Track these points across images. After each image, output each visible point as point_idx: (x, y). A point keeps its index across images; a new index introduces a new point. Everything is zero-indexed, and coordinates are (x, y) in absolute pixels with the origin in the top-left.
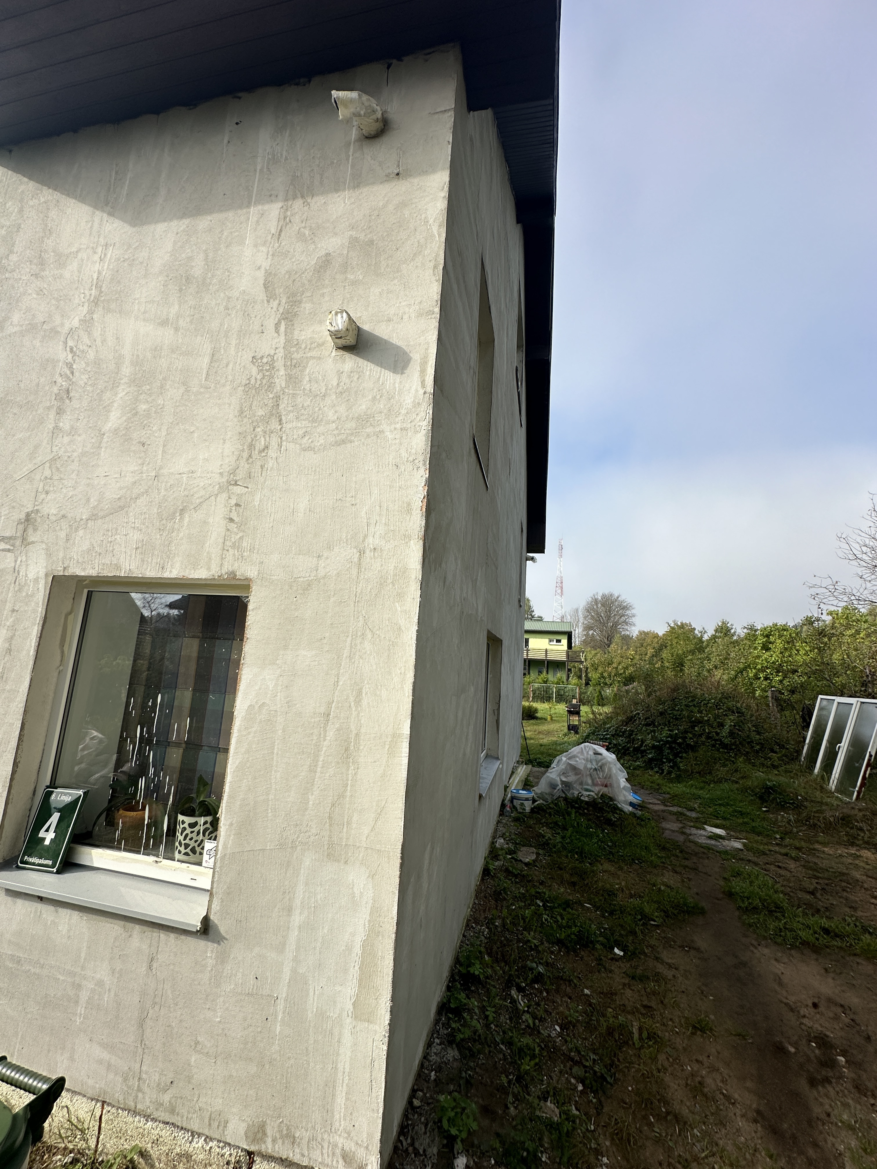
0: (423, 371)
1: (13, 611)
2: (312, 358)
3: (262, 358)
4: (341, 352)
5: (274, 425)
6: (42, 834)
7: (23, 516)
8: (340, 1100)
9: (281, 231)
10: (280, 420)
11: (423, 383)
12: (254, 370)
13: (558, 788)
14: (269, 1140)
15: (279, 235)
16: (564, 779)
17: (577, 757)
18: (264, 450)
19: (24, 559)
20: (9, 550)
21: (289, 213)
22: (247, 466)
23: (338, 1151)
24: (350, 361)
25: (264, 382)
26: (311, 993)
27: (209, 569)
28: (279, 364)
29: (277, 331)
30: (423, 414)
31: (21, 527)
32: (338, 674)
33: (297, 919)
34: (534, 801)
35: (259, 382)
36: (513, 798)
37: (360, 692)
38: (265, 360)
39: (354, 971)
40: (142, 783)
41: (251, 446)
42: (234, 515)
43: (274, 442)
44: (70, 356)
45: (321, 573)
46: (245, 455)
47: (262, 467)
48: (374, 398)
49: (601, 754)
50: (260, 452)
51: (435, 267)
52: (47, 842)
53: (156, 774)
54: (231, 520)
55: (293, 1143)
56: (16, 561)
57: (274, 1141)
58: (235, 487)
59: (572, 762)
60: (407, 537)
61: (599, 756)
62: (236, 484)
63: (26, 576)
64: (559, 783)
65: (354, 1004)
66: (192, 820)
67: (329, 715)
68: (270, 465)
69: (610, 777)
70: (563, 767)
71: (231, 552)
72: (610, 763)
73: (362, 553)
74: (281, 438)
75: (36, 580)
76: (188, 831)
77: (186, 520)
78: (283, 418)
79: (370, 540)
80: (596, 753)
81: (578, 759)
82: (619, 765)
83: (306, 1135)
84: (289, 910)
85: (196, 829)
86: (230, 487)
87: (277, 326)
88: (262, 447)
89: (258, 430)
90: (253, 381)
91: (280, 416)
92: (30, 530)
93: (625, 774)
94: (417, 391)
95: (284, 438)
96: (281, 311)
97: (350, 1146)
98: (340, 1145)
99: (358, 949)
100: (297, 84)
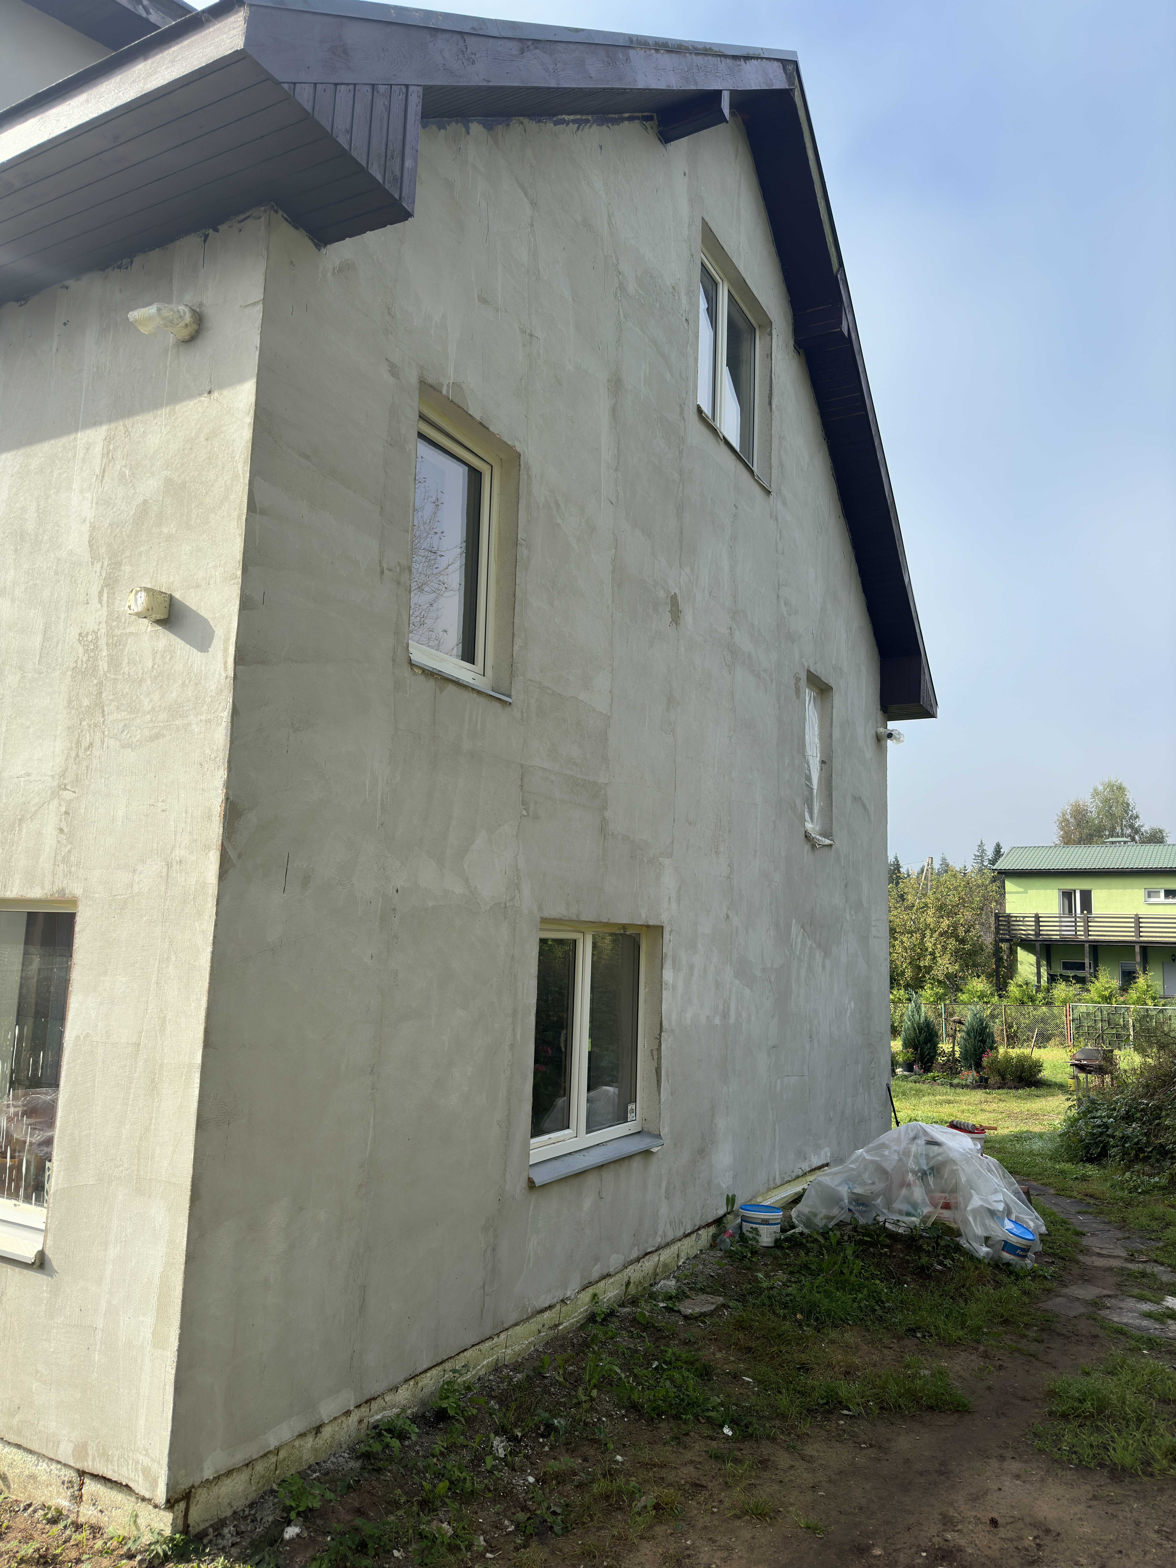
0: (225, 652)
2: (131, 634)
3: (87, 635)
4: (156, 627)
5: (98, 717)
8: (142, 1422)
9: (104, 471)
10: (103, 711)
11: (226, 663)
12: (81, 650)
13: (841, 1206)
14: (90, 1458)
15: (103, 476)
18: (89, 747)
21: (111, 448)
22: (75, 767)
23: (141, 1466)
24: (164, 638)
25: (89, 664)
26: (122, 1323)
27: (43, 888)
28: (102, 642)
29: (100, 602)
30: (224, 704)
32: (147, 1002)
33: (112, 1253)
34: (784, 1231)
35: (85, 665)
37: (164, 1020)
38: (90, 638)
39: (154, 1303)
41: (78, 743)
42: (64, 825)
43: (97, 739)
45: (136, 889)
46: (73, 754)
47: (87, 768)
48: (184, 683)
50: (86, 750)
51: (239, 518)
54: (61, 830)
55: (107, 1461)
57: (94, 1459)
58: (65, 792)
60: (207, 847)
62: (65, 788)
65: (153, 1333)
67: (139, 1044)
68: (94, 765)
71: (61, 866)
73: (169, 866)
74: (104, 732)
77: (24, 831)
78: (106, 709)
79: (177, 851)
83: (117, 1453)
84: (106, 1244)
86: (61, 792)
87: (101, 593)
88: (87, 745)
89: (84, 723)
90: (79, 664)
91: (103, 706)
94: (220, 675)
95: (106, 733)
96: (104, 575)
97: (146, 1461)
98: (140, 1462)
99: (156, 1281)
100: (119, 267)
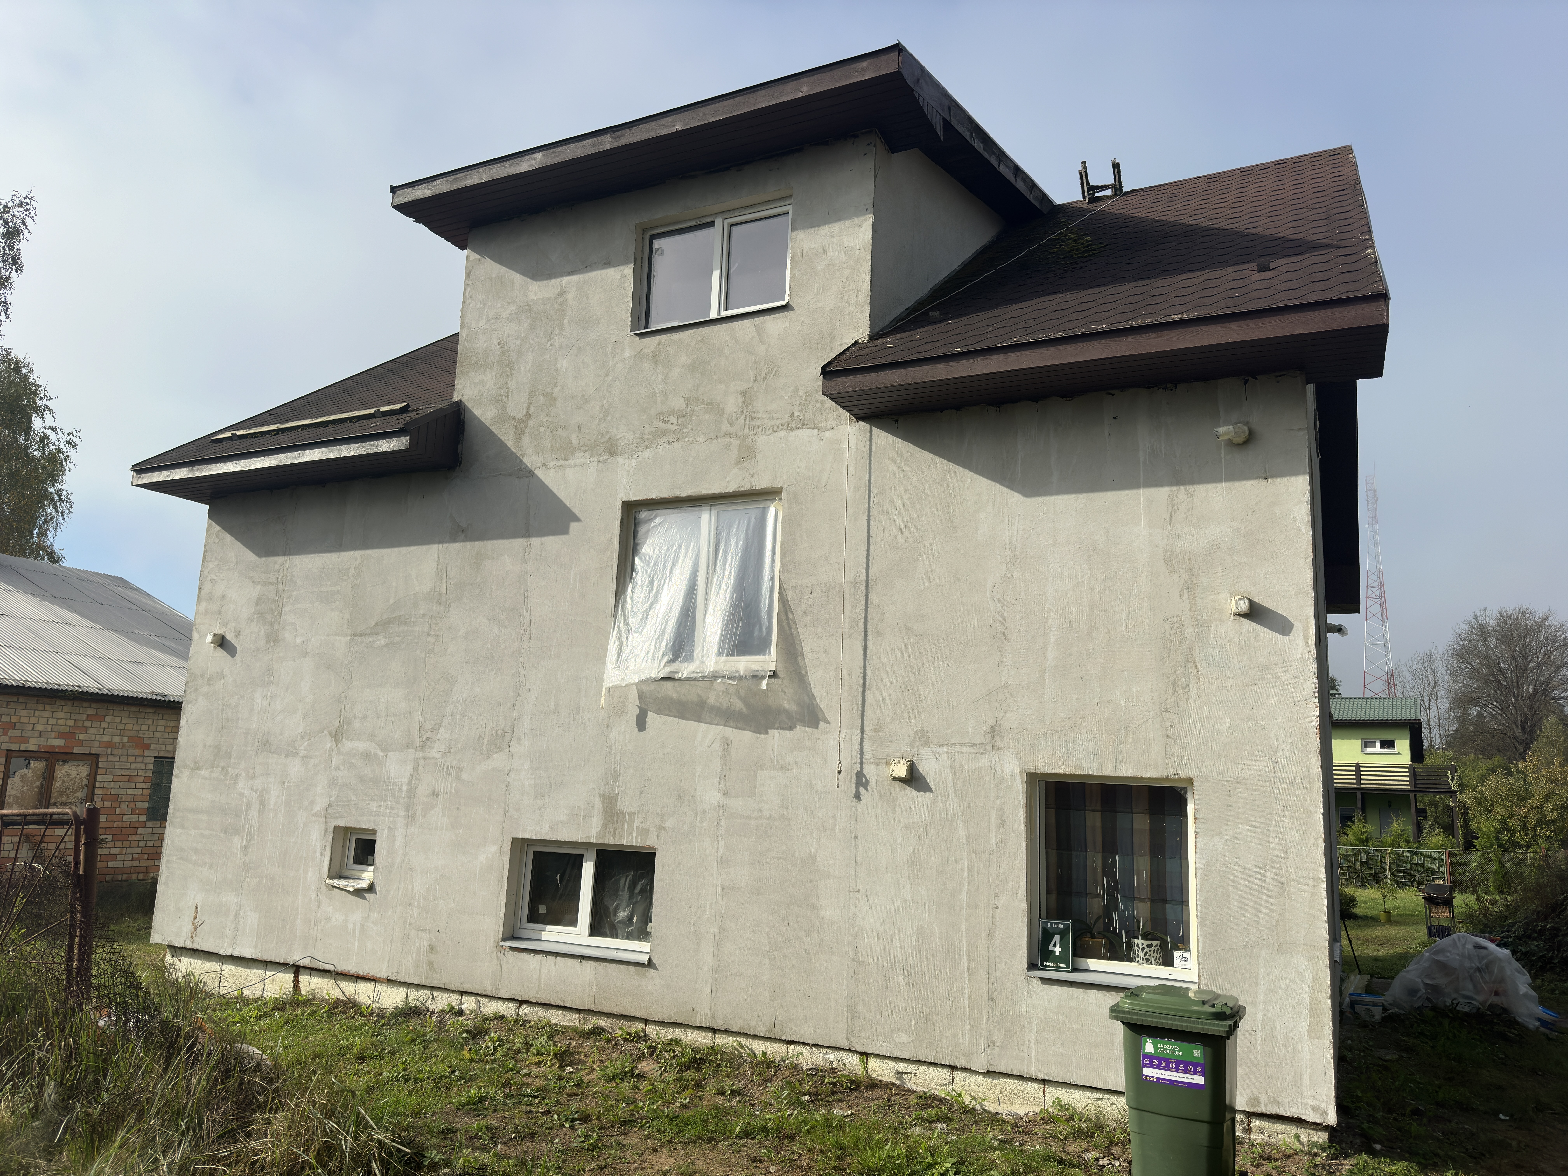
0: (1306, 637)
1: (998, 797)
2: (1214, 620)
3: (1172, 618)
4: (1238, 618)
5: (1191, 669)
6: (1051, 948)
7: (988, 728)
8: (1306, 1081)
9: (1171, 517)
10: (1196, 666)
11: (1307, 644)
12: (1167, 627)
13: (1420, 994)
14: (1263, 1105)
15: (1170, 520)
16: (1428, 982)
17: (1448, 951)
18: (1186, 687)
19: (997, 760)
20: (982, 753)
21: (1175, 502)
22: (1174, 699)
23: (1309, 1106)
24: (1248, 625)
25: (1177, 636)
26: (1278, 1027)
27: (1157, 771)
28: (1188, 623)
29: (1181, 598)
30: (1310, 668)
31: (989, 736)
32: (1269, 842)
33: (1262, 987)
34: (1385, 1009)
35: (1172, 636)
36: (1353, 1004)
37: (1286, 852)
38: (1175, 620)
39: (1306, 1013)
40: (1116, 915)
41: (1175, 683)
42: (1171, 735)
43: (1193, 682)
44: (999, 606)
45: (1246, 775)
46: (1171, 689)
47: (1187, 699)
48: (1269, 654)
49: (1485, 948)
50: (1183, 688)
51: (1306, 558)
52: (1057, 953)
53: (1126, 909)
54: (1169, 737)
55: (1279, 1105)
56: (991, 761)
57: (1266, 1105)
58: (1167, 714)
59: (1440, 958)
60: (1308, 752)
61: (1484, 951)
62: (1167, 711)
63: (1003, 772)
64: (1421, 986)
65: (1308, 1031)
66: (1149, 942)
67: (1266, 866)
68: (1193, 698)
69: (1502, 981)
70: (1426, 965)
71: (1173, 759)
72: (1500, 960)
73: (1275, 762)
74: (1199, 679)
75: (1013, 776)
76: (1147, 950)
77: (1131, 736)
78: (1198, 664)
79: (1280, 753)
80: (1478, 947)
81: (1449, 954)
82: (1516, 964)
83: (1287, 1100)
84: (1256, 983)
85: (1153, 948)
86: (1164, 713)
87: (1181, 592)
88: (1185, 685)
89: (1178, 672)
90: (1167, 635)
91: (1195, 662)
92: (997, 739)
93: (1527, 977)
94: (1303, 650)
95: (1201, 679)
96: (1182, 582)
97: (1315, 1104)
98: (1309, 1103)
99: (1306, 1001)
100: (1165, 388)
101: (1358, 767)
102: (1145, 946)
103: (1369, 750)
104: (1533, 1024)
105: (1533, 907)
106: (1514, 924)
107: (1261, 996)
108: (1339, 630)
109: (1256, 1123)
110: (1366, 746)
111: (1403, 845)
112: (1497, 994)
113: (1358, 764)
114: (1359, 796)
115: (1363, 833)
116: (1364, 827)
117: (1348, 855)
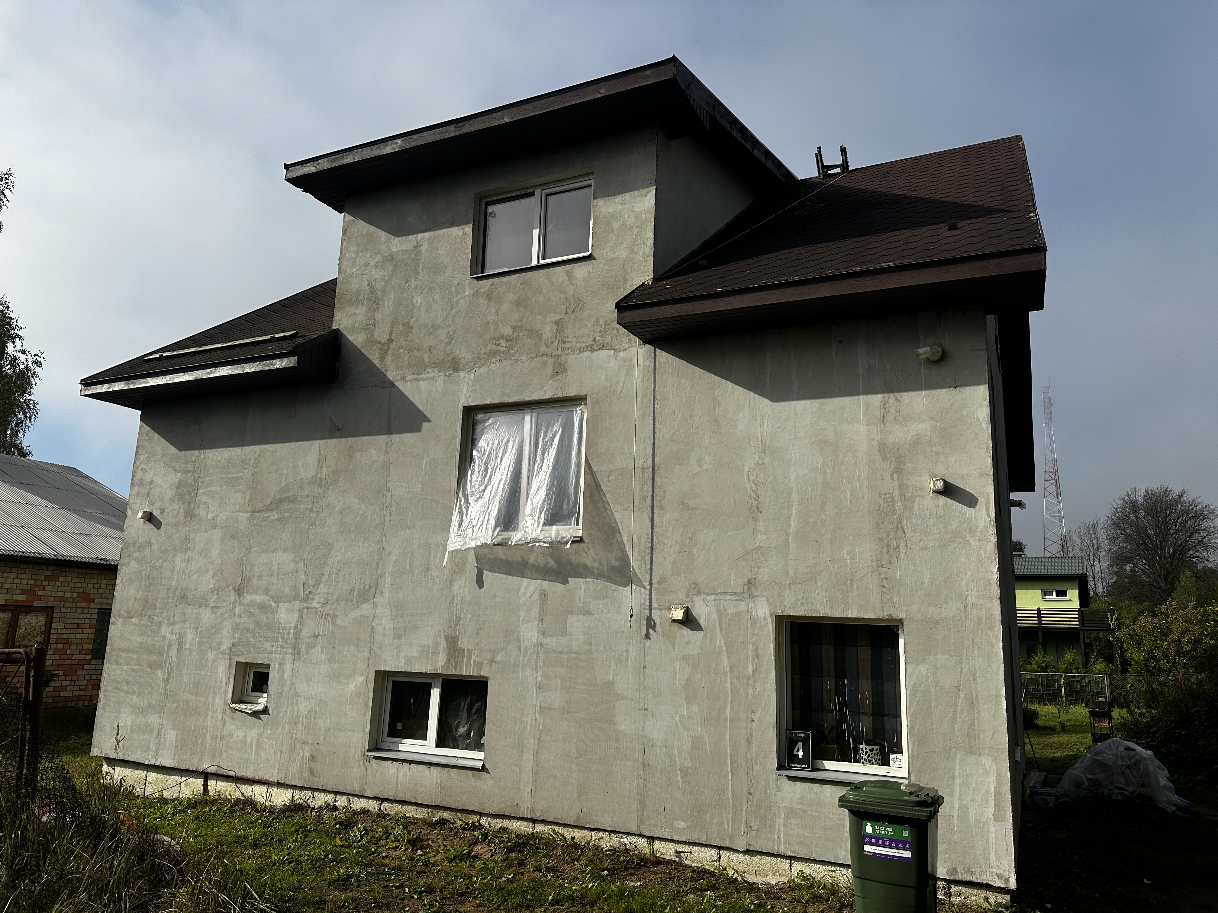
0: (988, 509)
1: (754, 634)
2: (918, 496)
3: (885, 494)
4: (936, 494)
5: (900, 534)
6: (795, 753)
7: (746, 581)
9: (884, 417)
10: (904, 532)
11: (988, 514)
12: (882, 502)
13: (1084, 787)
14: (959, 874)
15: (883, 419)
16: (1090, 777)
18: (896, 548)
19: (753, 605)
20: (741, 600)
21: (887, 406)
22: (887, 557)
23: (995, 875)
24: (943, 500)
25: (889, 508)
26: (970, 812)
27: (875, 613)
28: (897, 498)
29: (892, 479)
30: (991, 532)
31: (746, 587)
32: (962, 668)
34: (1057, 798)
35: (885, 509)
37: (975, 675)
38: (887, 496)
39: (992, 801)
41: (888, 545)
42: (885, 584)
43: (902, 544)
44: (754, 486)
45: (944, 616)
46: (885, 550)
47: (897, 558)
48: (960, 522)
49: (1134, 750)
50: (894, 549)
51: (987, 448)
52: (800, 756)
54: (884, 587)
55: (971, 874)
56: (748, 607)
57: (962, 874)
58: (882, 569)
59: (1099, 758)
60: (990, 598)
62: (882, 566)
63: (757, 615)
64: (1085, 780)
67: (959, 687)
68: (902, 557)
69: (1147, 775)
70: (1089, 763)
71: (887, 604)
72: (1145, 759)
73: (965, 607)
74: (906, 542)
75: (765, 618)
77: (855, 586)
78: (906, 530)
79: (969, 599)
80: (1128, 749)
81: (1105, 755)
82: (1157, 762)
85: (873, 752)
86: (880, 569)
87: (892, 475)
88: (895, 546)
89: (890, 536)
90: (882, 508)
91: (903, 529)
92: (753, 589)
93: (1166, 773)
94: (985, 519)
95: (908, 542)
96: (893, 466)
97: (1000, 872)
98: (995, 873)
99: (992, 792)
100: (878, 319)
101: (1039, 610)
102: (868, 750)
103: (1048, 597)
104: (1171, 809)
105: (1172, 718)
106: (1157, 732)
107: (957, 789)
108: (1019, 504)
109: (954, 889)
110: (1045, 595)
111: (1074, 671)
112: (1143, 785)
113: (1039, 608)
114: (1040, 633)
115: (1043, 662)
116: (1044, 657)
117: (1032, 679)
